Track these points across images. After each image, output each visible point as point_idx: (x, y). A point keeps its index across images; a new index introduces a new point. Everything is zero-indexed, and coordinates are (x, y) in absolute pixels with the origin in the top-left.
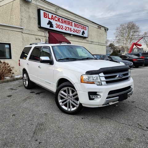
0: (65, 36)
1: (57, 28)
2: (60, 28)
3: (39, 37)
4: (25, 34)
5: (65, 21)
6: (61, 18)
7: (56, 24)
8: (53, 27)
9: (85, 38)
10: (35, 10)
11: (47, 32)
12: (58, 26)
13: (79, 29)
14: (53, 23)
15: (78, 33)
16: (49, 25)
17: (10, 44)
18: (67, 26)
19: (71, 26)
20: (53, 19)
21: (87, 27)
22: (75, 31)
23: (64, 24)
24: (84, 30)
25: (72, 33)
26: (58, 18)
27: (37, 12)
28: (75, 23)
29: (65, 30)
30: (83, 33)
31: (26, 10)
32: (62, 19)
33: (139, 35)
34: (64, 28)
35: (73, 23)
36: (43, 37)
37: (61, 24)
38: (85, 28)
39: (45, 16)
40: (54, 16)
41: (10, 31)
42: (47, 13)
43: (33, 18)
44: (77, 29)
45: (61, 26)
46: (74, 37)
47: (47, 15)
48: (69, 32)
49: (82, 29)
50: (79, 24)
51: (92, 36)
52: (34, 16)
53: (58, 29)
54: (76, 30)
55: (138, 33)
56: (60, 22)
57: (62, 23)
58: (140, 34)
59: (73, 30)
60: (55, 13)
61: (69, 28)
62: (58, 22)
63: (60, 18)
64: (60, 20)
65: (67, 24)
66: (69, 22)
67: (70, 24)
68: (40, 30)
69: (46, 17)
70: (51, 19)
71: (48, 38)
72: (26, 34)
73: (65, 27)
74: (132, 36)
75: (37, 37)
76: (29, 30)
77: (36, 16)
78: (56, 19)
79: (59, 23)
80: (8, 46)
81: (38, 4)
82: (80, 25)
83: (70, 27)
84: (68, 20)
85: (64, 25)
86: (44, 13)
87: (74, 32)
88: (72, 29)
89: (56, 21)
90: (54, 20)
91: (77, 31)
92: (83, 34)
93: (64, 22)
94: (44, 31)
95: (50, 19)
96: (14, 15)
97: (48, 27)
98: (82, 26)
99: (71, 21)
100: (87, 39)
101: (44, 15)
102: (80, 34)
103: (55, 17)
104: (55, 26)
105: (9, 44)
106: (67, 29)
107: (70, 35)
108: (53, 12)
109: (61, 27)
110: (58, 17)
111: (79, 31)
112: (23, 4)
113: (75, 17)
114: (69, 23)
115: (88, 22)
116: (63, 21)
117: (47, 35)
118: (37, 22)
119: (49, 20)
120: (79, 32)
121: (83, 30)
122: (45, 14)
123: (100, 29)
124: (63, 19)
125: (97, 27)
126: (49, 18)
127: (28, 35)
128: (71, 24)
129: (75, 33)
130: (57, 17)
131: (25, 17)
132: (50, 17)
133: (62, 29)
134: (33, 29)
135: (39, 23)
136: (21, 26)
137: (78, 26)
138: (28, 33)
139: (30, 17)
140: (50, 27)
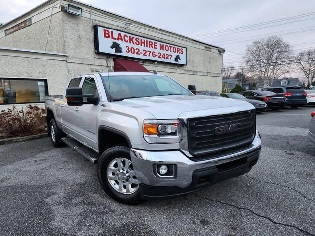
0: (144, 64)
1: (129, 52)
2: (134, 53)
4: (73, 64)
5: (143, 41)
6: (136, 37)
7: (127, 47)
8: (121, 52)
9: (181, 66)
10: (89, 27)
11: (112, 59)
12: (130, 49)
13: (169, 53)
14: (121, 46)
15: (167, 58)
17: (47, 79)
18: (147, 49)
19: (155, 48)
20: (121, 39)
21: (184, 50)
22: (161, 56)
23: (141, 45)
24: (178, 54)
25: (156, 59)
26: (130, 37)
27: (92, 30)
28: (162, 44)
29: (144, 54)
30: (177, 58)
31: (72, 28)
32: (136, 39)
33: (289, 58)
34: (141, 53)
35: (158, 44)
36: (105, 68)
37: (135, 46)
38: (180, 51)
39: (107, 36)
40: (123, 34)
41: (45, 61)
42: (110, 30)
43: (85, 40)
44: (166, 52)
45: (137, 49)
46: (160, 66)
47: (110, 34)
48: (151, 58)
49: (175, 52)
50: (169, 45)
51: (193, 62)
52: (88, 37)
53: (130, 55)
54: (164, 54)
55: (287, 55)
56: (134, 43)
57: (139, 44)
58: (291, 56)
59: (159, 55)
60: (125, 30)
61: (150, 52)
62: (130, 43)
63: (133, 38)
64: (134, 40)
65: (147, 46)
66: (149, 42)
67: (153, 45)
68: (99, 57)
69: (109, 37)
70: (118, 40)
71: (112, 68)
72: (75, 64)
73: (144, 51)
74: (277, 59)
75: (93, 67)
76: (80, 58)
77: (91, 36)
78: (127, 39)
79: (131, 45)
80: (44, 82)
81: (93, 17)
82: (171, 47)
83: (152, 50)
84: (148, 40)
85: (141, 48)
86: (105, 31)
87: (159, 57)
88: (156, 54)
89: (127, 42)
90: (122, 41)
91: (166, 56)
92: (176, 60)
93: (142, 43)
94: (105, 57)
95: (115, 39)
96: (54, 37)
97: (113, 51)
98: (174, 47)
99: (153, 41)
100: (185, 68)
101: (105, 34)
102: (173, 61)
103: (125, 36)
104: (124, 49)
105: (45, 81)
106: (147, 53)
107: (152, 62)
108: (121, 29)
109: (136, 51)
110: (131, 35)
111: (170, 56)
112: (68, 19)
113: (162, 34)
114: (150, 44)
115: (187, 41)
116: (140, 41)
117: (112, 64)
118: (92, 45)
119: (114, 41)
121: (176, 54)
122: (107, 32)
123: (210, 51)
124: (140, 38)
125: (204, 48)
126: (113, 38)
127: (77, 66)
128: (155, 45)
129: (162, 60)
130: (128, 35)
131: (71, 39)
132: (116, 35)
133: (137, 53)
134: (86, 56)
135: (97, 46)
136: (64, 52)
137: (167, 47)
138: (77, 62)
139: (79, 38)
140: (115, 52)
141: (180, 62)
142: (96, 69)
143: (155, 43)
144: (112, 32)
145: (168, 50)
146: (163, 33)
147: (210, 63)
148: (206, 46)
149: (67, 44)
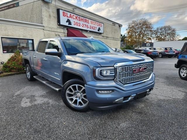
0: (82, 32)
1: (75, 25)
2: (77, 25)
3: (59, 33)
5: (82, 19)
6: (79, 16)
7: (74, 22)
8: (71, 24)
9: (101, 33)
10: (54, 10)
11: (66, 29)
12: (76, 23)
16: (68, 23)
17: (33, 39)
19: (88, 23)
20: (71, 17)
21: (102, 24)
25: (89, 29)
27: (56, 12)
28: (92, 21)
31: (46, 10)
32: (79, 17)
34: (81, 25)
35: (90, 21)
36: (62, 34)
38: (101, 25)
39: (64, 15)
40: (72, 14)
41: (32, 29)
42: (66, 12)
43: (53, 17)
46: (89, 33)
47: (66, 14)
48: (86, 29)
49: (98, 26)
50: (95, 22)
51: (107, 31)
52: (54, 15)
54: (93, 27)
60: (73, 12)
61: (86, 25)
62: (76, 19)
63: (77, 17)
64: (78, 18)
66: (85, 19)
68: (59, 27)
69: (65, 16)
71: (66, 34)
72: (47, 31)
73: (83, 24)
76: (50, 28)
77: (56, 15)
78: (74, 17)
79: (76, 21)
81: (57, 4)
82: (96, 23)
84: (85, 18)
85: (81, 23)
86: (63, 12)
87: (90, 28)
88: (89, 26)
89: (74, 19)
92: (99, 30)
93: (81, 20)
94: (63, 27)
95: (68, 17)
96: (35, 14)
97: (67, 24)
98: (98, 23)
100: (102, 35)
101: (63, 14)
103: (73, 15)
104: (73, 23)
105: (33, 40)
106: (84, 26)
107: (86, 31)
108: (71, 11)
109: (79, 24)
110: (76, 15)
114: (85, 21)
116: (81, 19)
117: (66, 31)
118: (56, 20)
119: (68, 18)
120: (95, 29)
122: (64, 13)
123: (115, 26)
124: (81, 17)
125: (112, 24)
126: (67, 17)
127: (49, 32)
128: (88, 22)
129: (92, 30)
131: (46, 16)
132: (69, 15)
133: (79, 26)
134: (53, 27)
135: (59, 21)
136: (42, 24)
137: (94, 23)
138: (49, 30)
139: (50, 16)
140: (69, 24)
141: (100, 32)
142: (58, 34)
143: (88, 20)
144: (67, 13)
145: (94, 25)
146: (92, 14)
147: (115, 32)
148: (113, 23)
149: (43, 19)
